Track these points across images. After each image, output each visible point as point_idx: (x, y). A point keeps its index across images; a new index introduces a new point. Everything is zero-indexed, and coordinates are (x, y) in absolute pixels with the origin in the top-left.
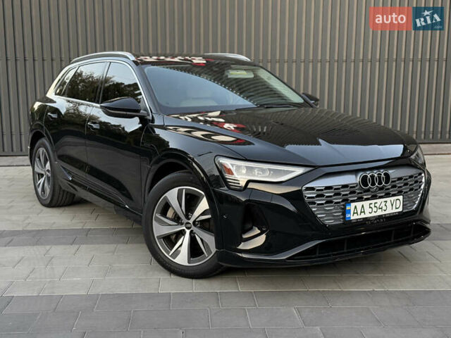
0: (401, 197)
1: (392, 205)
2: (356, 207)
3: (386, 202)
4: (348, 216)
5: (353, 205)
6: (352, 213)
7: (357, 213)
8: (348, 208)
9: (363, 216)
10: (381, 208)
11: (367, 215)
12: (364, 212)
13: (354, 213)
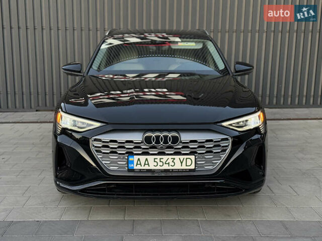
0: (193, 157)
1: (182, 163)
2: (139, 159)
3: (174, 159)
4: (131, 166)
5: (136, 157)
6: (135, 164)
7: (140, 164)
8: (131, 159)
9: (147, 167)
10: (169, 164)
11: (152, 167)
12: (148, 164)
13: (137, 164)
